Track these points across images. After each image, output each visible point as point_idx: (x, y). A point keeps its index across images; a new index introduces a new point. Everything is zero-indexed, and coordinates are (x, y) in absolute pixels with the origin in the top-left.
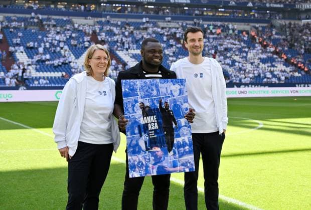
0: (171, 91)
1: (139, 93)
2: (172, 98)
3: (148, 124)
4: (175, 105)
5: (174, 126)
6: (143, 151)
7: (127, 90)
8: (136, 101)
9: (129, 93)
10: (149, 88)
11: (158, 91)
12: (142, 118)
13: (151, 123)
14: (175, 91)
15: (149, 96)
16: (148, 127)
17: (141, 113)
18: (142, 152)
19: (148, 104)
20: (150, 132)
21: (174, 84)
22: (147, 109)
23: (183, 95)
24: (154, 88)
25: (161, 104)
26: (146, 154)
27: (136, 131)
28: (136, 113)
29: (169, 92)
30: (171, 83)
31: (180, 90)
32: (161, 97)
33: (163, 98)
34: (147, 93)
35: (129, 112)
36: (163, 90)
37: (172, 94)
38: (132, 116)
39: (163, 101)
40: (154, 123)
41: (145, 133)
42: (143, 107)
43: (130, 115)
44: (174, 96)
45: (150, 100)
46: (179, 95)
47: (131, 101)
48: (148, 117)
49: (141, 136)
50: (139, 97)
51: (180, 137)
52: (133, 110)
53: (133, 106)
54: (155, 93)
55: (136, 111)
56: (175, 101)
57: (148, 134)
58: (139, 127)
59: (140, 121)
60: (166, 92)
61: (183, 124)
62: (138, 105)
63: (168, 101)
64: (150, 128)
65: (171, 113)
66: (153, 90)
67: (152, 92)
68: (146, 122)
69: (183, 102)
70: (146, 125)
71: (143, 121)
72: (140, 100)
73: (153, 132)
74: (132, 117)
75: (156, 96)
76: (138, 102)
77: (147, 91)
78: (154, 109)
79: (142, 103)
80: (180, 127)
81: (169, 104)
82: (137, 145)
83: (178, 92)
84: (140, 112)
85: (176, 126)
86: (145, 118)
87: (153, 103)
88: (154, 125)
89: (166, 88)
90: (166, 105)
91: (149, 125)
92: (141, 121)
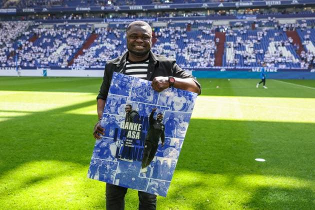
0: (173, 103)
1: (130, 93)
2: (170, 111)
3: (128, 130)
4: (171, 120)
5: (160, 142)
6: (112, 156)
7: (117, 85)
8: (123, 101)
9: (119, 89)
10: (145, 91)
11: (156, 97)
12: (123, 122)
13: (132, 131)
14: (178, 104)
15: (141, 100)
17: (125, 116)
18: (110, 157)
19: (137, 109)
20: (128, 140)
21: (179, 96)
22: (134, 114)
23: (186, 111)
24: (152, 93)
25: (153, 113)
26: (114, 161)
27: (112, 133)
28: (118, 114)
29: (169, 103)
30: (177, 94)
31: (185, 105)
32: (157, 105)
33: (159, 107)
35: (110, 111)
36: (162, 99)
37: (172, 106)
38: (112, 116)
39: (157, 111)
40: (137, 132)
41: (121, 139)
42: (129, 111)
43: (111, 115)
44: (173, 109)
45: (141, 105)
46: (180, 110)
47: (117, 99)
48: (131, 123)
49: (115, 140)
50: (129, 97)
51: (162, 156)
52: (116, 110)
53: (118, 105)
54: (151, 98)
55: (119, 112)
56: (172, 116)
57: (125, 142)
58: (117, 130)
59: (120, 124)
60: (165, 102)
61: (172, 144)
63: (164, 112)
64: (129, 135)
65: (163, 127)
66: (149, 95)
67: (147, 97)
68: (127, 127)
69: (182, 119)
70: (125, 132)
71: (123, 125)
72: (129, 102)
73: (132, 141)
74: (112, 118)
75: (151, 103)
76: (125, 103)
77: (141, 94)
78: (142, 117)
79: (130, 106)
80: (167, 146)
81: (163, 116)
82: (107, 148)
83: (181, 106)
84: (123, 114)
85: (162, 144)
86: (127, 123)
87: (144, 110)
88: (136, 134)
89: (168, 98)
90: (160, 117)
91: (130, 132)
92: (121, 124)
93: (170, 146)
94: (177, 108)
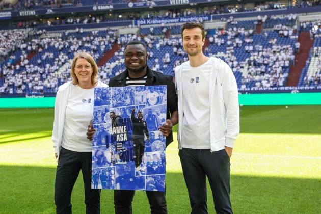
0: (147, 100)
1: (111, 101)
2: (147, 107)
3: (116, 134)
4: (150, 115)
5: (146, 138)
6: (108, 163)
7: (99, 98)
8: (107, 110)
9: (101, 101)
10: (123, 96)
11: (132, 99)
12: (111, 128)
13: (120, 134)
14: (153, 99)
15: (121, 105)
16: (115, 138)
17: (111, 123)
18: (107, 163)
19: (119, 114)
20: (118, 144)
21: (152, 92)
22: (118, 118)
23: (161, 103)
24: (128, 96)
26: (111, 166)
27: (104, 141)
28: (105, 122)
29: (145, 100)
30: (149, 91)
31: (158, 98)
32: (135, 105)
33: (137, 107)
34: (119, 102)
35: (98, 122)
36: (138, 98)
37: (148, 102)
38: (101, 125)
39: (136, 111)
40: (124, 134)
41: (112, 143)
42: (114, 117)
43: (99, 125)
44: (149, 105)
45: (122, 110)
46: (156, 104)
47: (102, 109)
48: (117, 128)
49: (108, 147)
50: (111, 105)
51: (151, 151)
52: (103, 119)
53: (103, 115)
54: (128, 101)
55: (105, 120)
56: (150, 111)
57: (116, 146)
58: (107, 137)
59: (108, 131)
60: (141, 101)
61: (157, 137)
62: (108, 114)
63: (142, 110)
64: (118, 139)
65: (144, 123)
66: (126, 98)
67: (125, 101)
68: (114, 132)
71: (111, 131)
72: (111, 109)
74: (100, 127)
75: (129, 105)
76: (108, 111)
77: (120, 99)
78: (125, 119)
79: (113, 112)
80: (153, 140)
81: (142, 113)
82: (103, 156)
84: (109, 122)
85: (148, 139)
86: (114, 128)
87: (125, 113)
88: (123, 137)
89: (142, 96)
90: (140, 115)
91: (118, 135)
92: (110, 131)
93: (155, 140)
94: (153, 103)
